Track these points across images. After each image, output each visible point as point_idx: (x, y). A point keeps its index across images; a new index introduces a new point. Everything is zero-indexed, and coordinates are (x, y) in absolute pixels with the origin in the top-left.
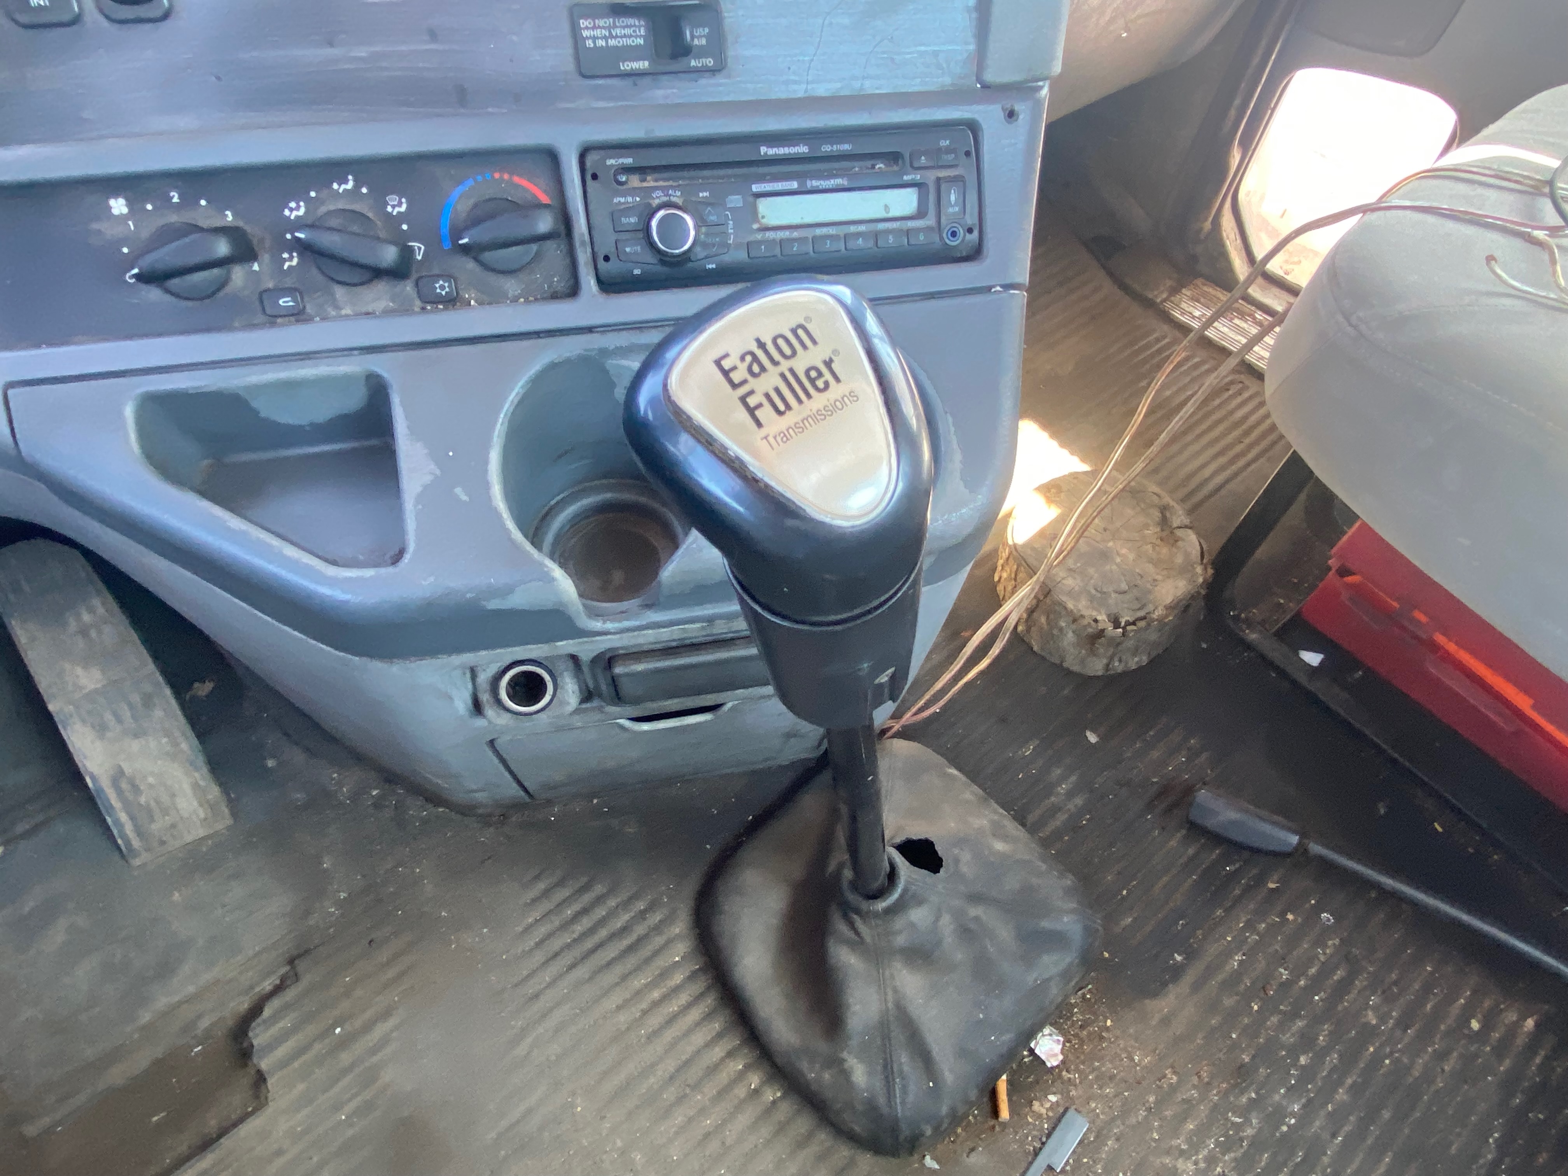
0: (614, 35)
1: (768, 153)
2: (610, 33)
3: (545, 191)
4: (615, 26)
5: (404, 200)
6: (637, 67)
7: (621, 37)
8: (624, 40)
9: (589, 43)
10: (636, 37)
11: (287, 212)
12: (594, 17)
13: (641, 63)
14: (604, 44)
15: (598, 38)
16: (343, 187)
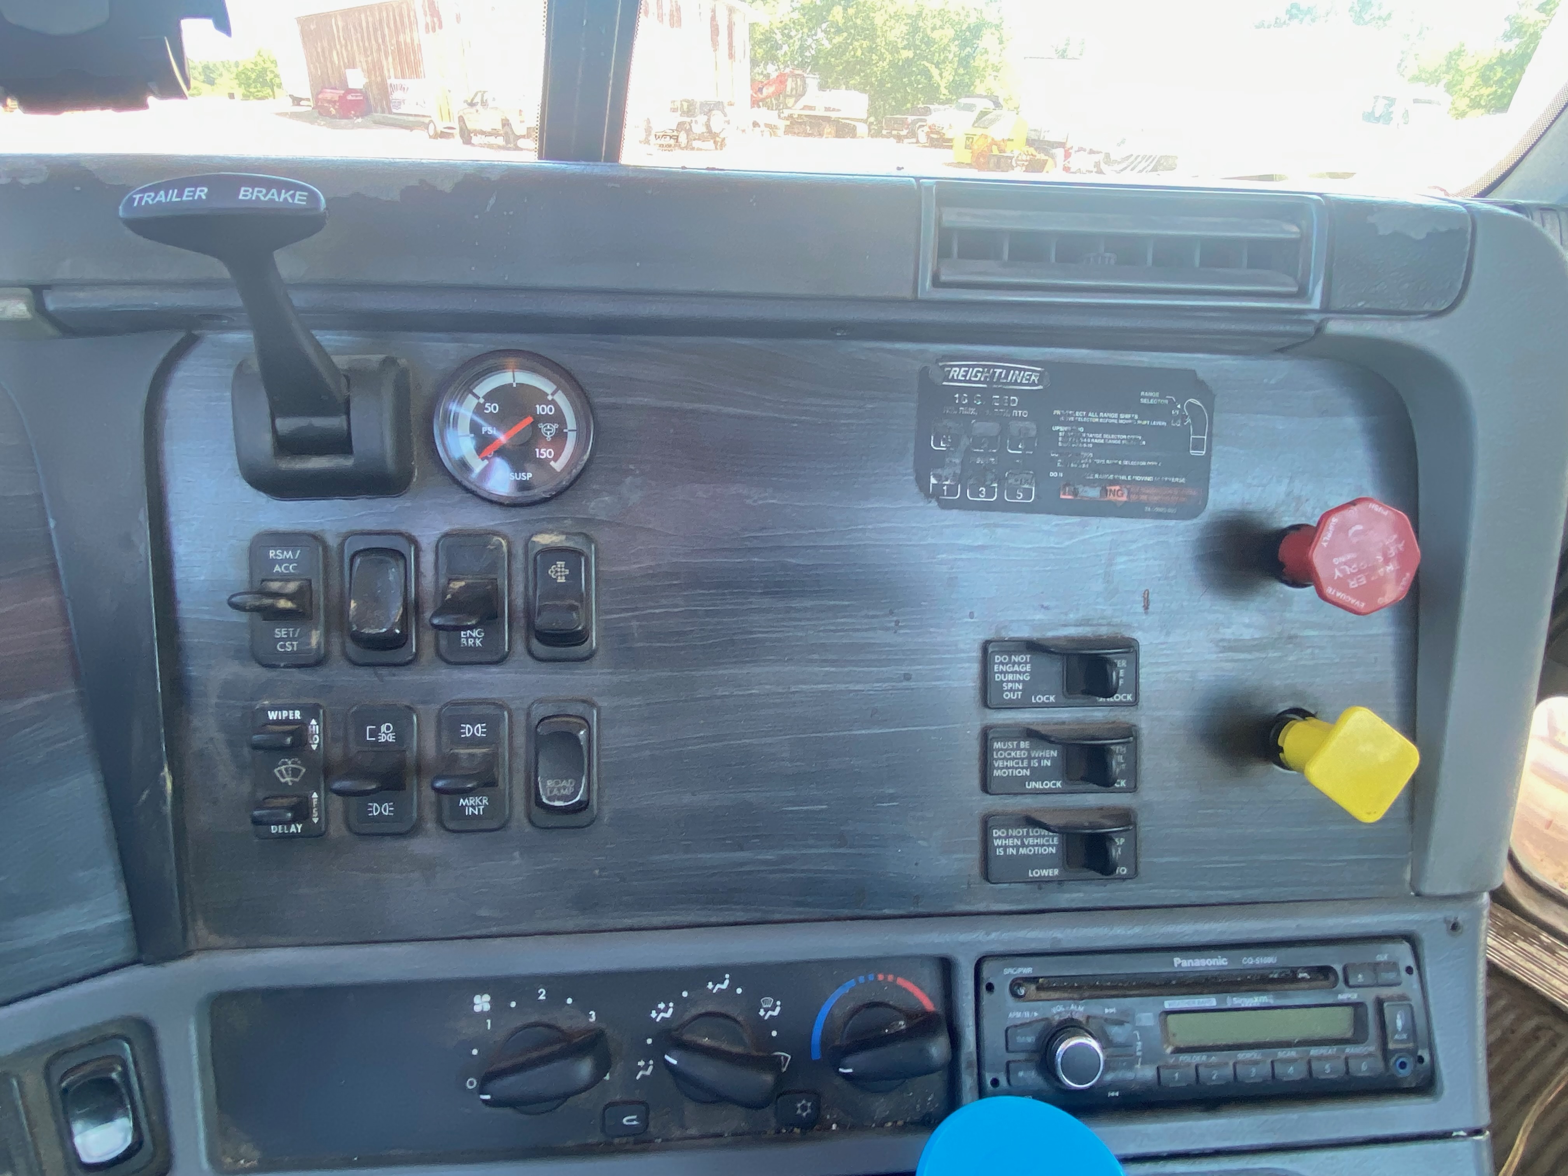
0: (1026, 843)
1: (1183, 965)
2: (1022, 842)
3: (931, 998)
4: (1028, 836)
5: (778, 1003)
6: (1046, 875)
7: (1033, 846)
8: (1036, 848)
9: (1000, 852)
10: (1048, 846)
11: (654, 1014)
12: (1007, 827)
13: (1051, 871)
14: (1015, 853)
15: (1009, 847)
16: (718, 986)
